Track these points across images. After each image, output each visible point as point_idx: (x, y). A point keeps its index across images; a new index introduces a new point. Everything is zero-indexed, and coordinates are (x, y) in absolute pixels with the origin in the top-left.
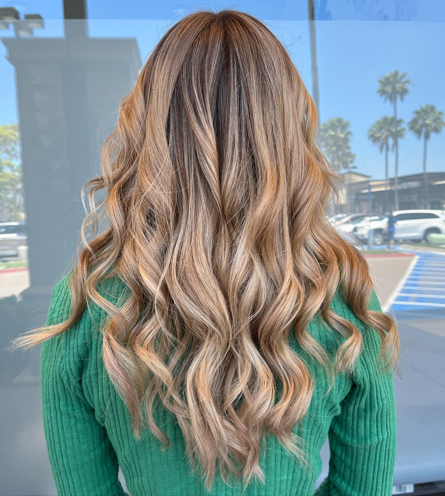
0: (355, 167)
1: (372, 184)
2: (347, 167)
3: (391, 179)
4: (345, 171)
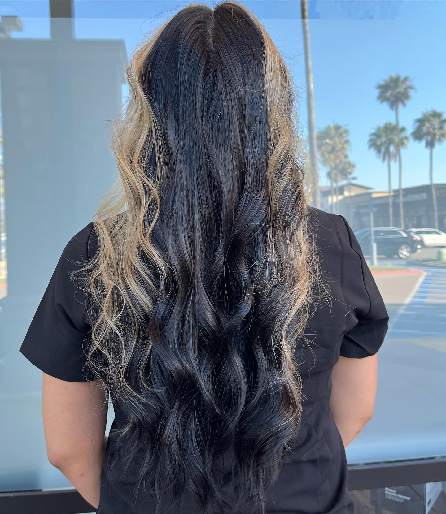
0: (354, 178)
1: (374, 196)
2: (346, 178)
3: (395, 191)
4: (344, 182)
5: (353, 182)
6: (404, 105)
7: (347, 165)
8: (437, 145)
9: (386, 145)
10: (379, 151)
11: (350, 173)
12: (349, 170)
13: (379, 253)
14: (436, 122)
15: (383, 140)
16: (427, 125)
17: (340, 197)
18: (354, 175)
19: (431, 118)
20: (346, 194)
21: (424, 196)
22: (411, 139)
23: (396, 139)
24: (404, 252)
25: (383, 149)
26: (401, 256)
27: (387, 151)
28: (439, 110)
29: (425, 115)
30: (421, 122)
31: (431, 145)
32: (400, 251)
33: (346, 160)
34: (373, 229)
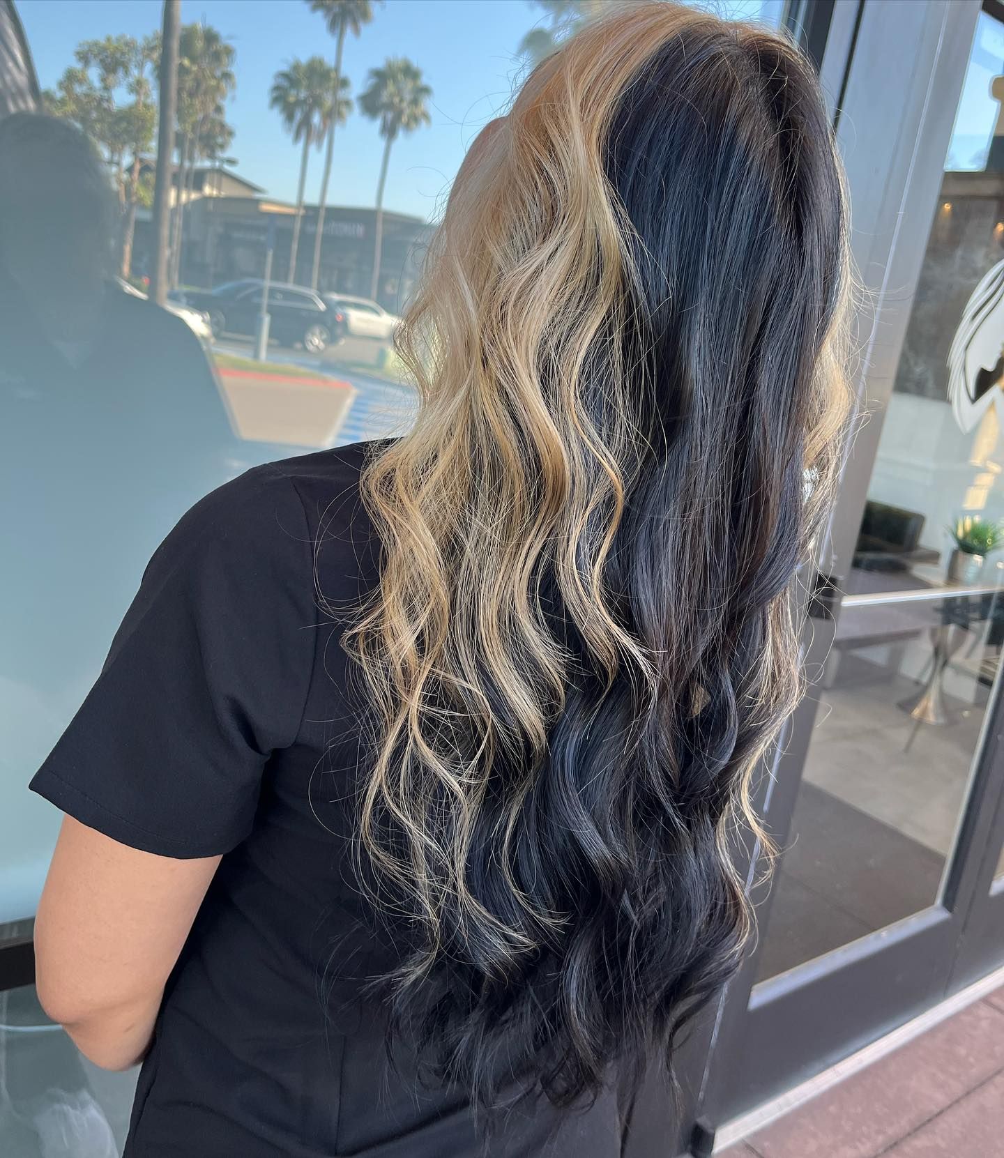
0: (232, 162)
1: (266, 207)
2: (212, 156)
3: (308, 208)
4: (207, 164)
5: (227, 167)
6: (357, 31)
7: (218, 129)
8: (401, 134)
9: (306, 108)
10: (290, 117)
11: (222, 147)
12: (220, 140)
13: (271, 335)
14: (408, 86)
15: (303, 94)
16: (391, 88)
17: (194, 196)
18: (228, 154)
19: (400, 77)
20: (207, 190)
21: (360, 230)
22: (357, 109)
23: (328, 101)
24: (316, 341)
25: (298, 115)
26: (310, 347)
27: (306, 122)
28: (416, 63)
29: (390, 66)
30: (381, 77)
31: (389, 131)
32: (309, 337)
33: (217, 117)
34: (267, 283)
